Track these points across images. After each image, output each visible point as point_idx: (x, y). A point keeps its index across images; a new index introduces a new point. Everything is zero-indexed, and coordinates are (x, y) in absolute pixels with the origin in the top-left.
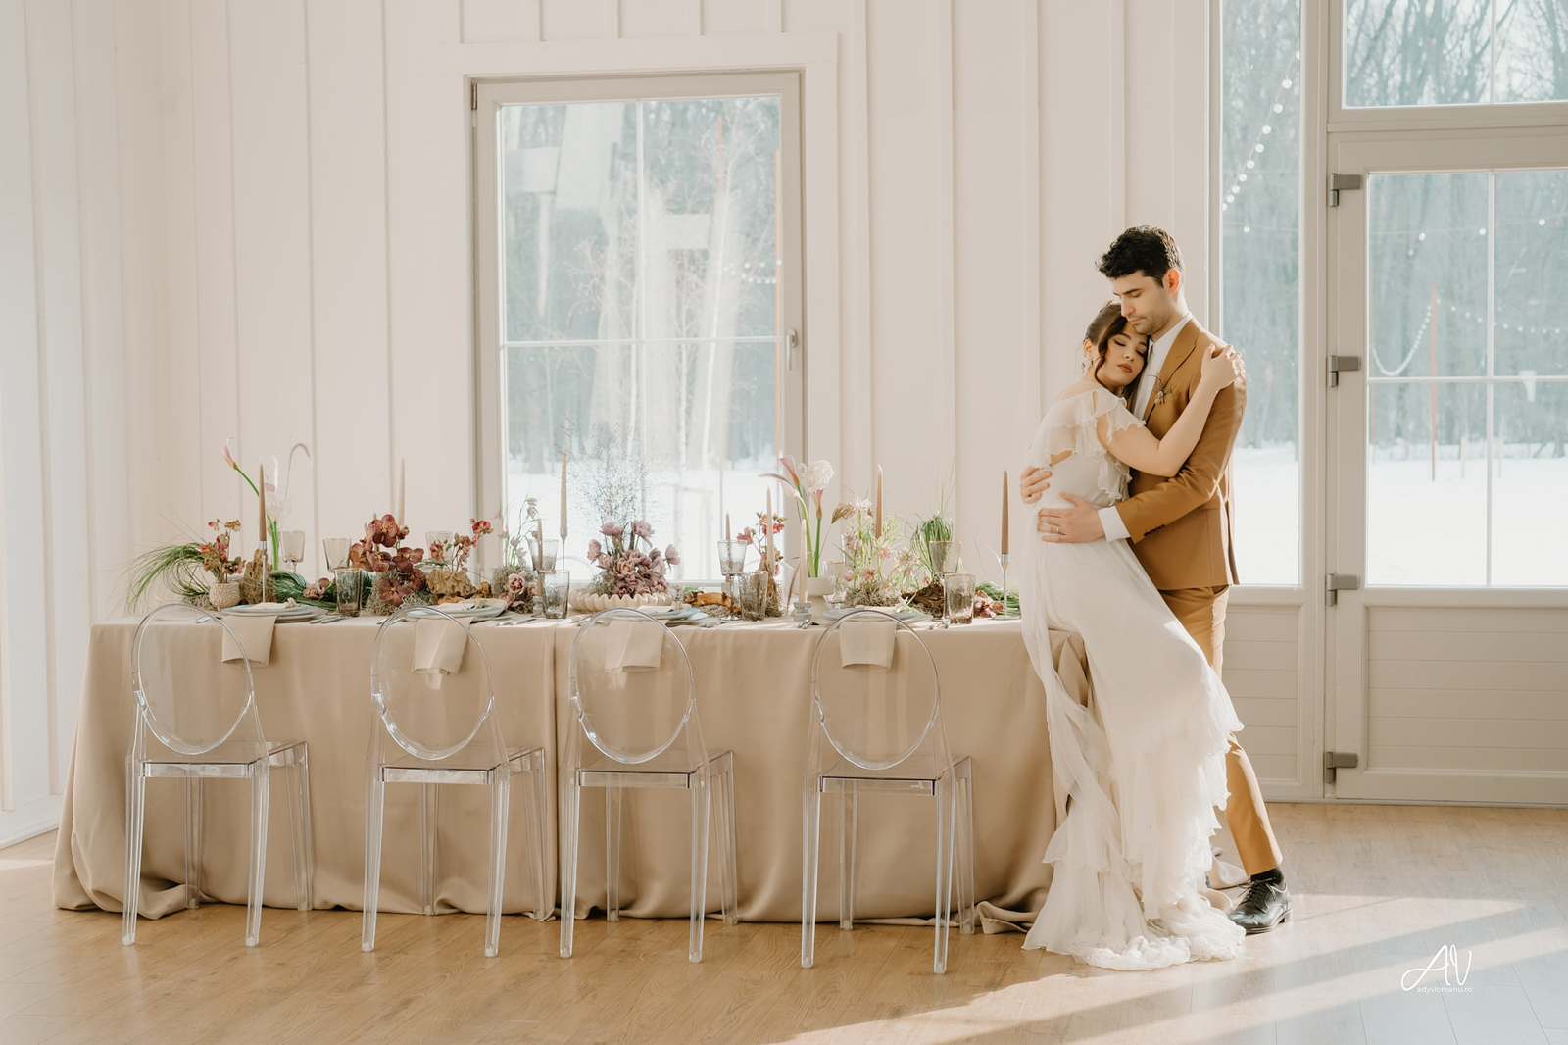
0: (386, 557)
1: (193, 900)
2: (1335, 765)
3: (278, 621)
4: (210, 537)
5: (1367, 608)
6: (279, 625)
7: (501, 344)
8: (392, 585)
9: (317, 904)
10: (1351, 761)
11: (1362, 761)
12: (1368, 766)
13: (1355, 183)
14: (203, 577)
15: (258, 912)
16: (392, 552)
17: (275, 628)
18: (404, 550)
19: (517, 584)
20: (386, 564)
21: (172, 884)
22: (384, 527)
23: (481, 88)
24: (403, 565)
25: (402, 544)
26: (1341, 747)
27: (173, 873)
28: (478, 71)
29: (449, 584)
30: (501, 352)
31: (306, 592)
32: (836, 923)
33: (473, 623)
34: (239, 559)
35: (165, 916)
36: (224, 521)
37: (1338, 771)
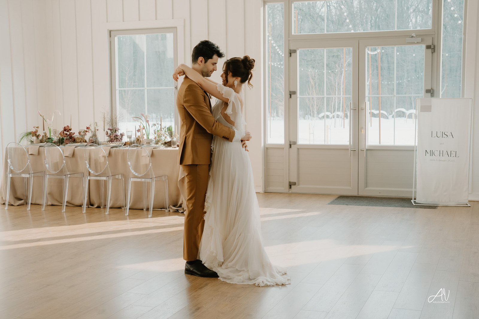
0: (66, 134)
1: (25, 203)
2: (291, 185)
3: (40, 147)
4: (34, 130)
5: (298, 149)
6: (40, 148)
7: (116, 89)
8: (67, 140)
9: (48, 204)
10: (295, 184)
11: (297, 184)
12: (299, 185)
13: (295, 51)
14: (34, 138)
15: (30, 205)
16: (68, 133)
17: (39, 148)
18: (71, 133)
19: (91, 140)
20: (66, 136)
21: (22, 200)
22: (67, 128)
23: (112, 32)
24: (70, 136)
25: (71, 132)
26: (292, 180)
27: (21, 197)
28: (111, 28)
29: (80, 140)
30: (117, 91)
31: (53, 142)
32: (143, 209)
33: (76, 147)
34: (39, 134)
35: (18, 205)
36: (36, 126)
37: (292, 186)
